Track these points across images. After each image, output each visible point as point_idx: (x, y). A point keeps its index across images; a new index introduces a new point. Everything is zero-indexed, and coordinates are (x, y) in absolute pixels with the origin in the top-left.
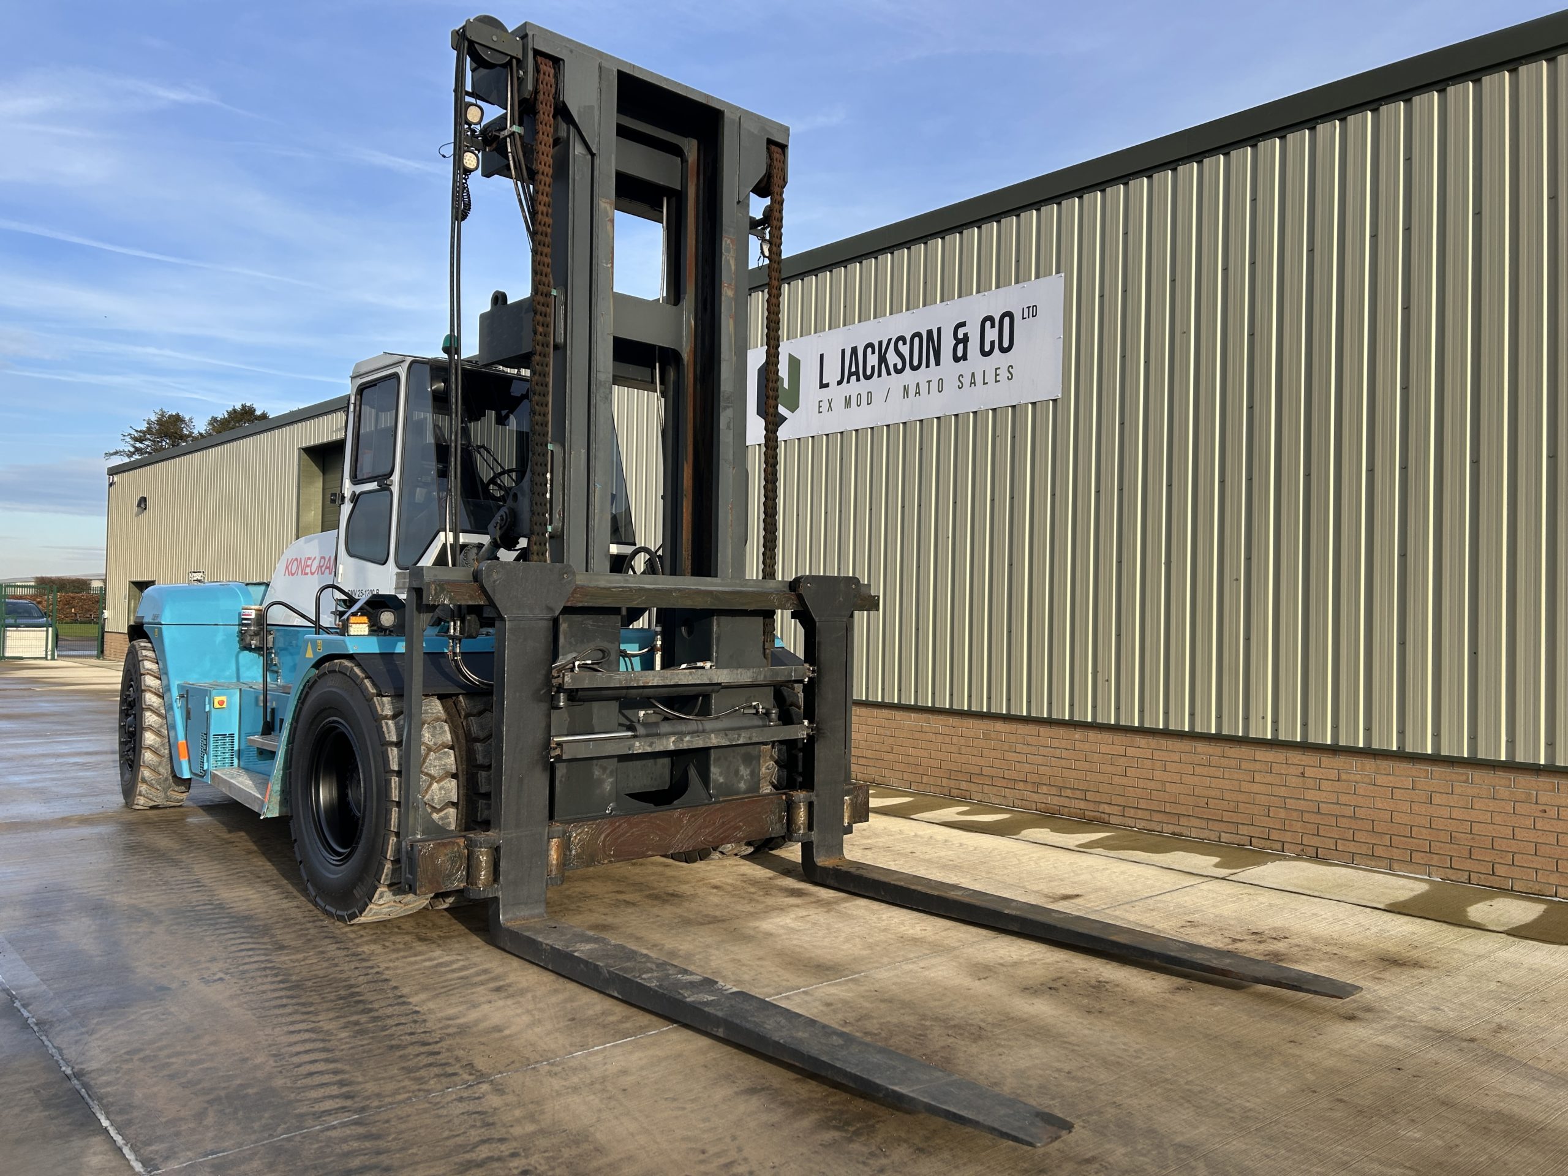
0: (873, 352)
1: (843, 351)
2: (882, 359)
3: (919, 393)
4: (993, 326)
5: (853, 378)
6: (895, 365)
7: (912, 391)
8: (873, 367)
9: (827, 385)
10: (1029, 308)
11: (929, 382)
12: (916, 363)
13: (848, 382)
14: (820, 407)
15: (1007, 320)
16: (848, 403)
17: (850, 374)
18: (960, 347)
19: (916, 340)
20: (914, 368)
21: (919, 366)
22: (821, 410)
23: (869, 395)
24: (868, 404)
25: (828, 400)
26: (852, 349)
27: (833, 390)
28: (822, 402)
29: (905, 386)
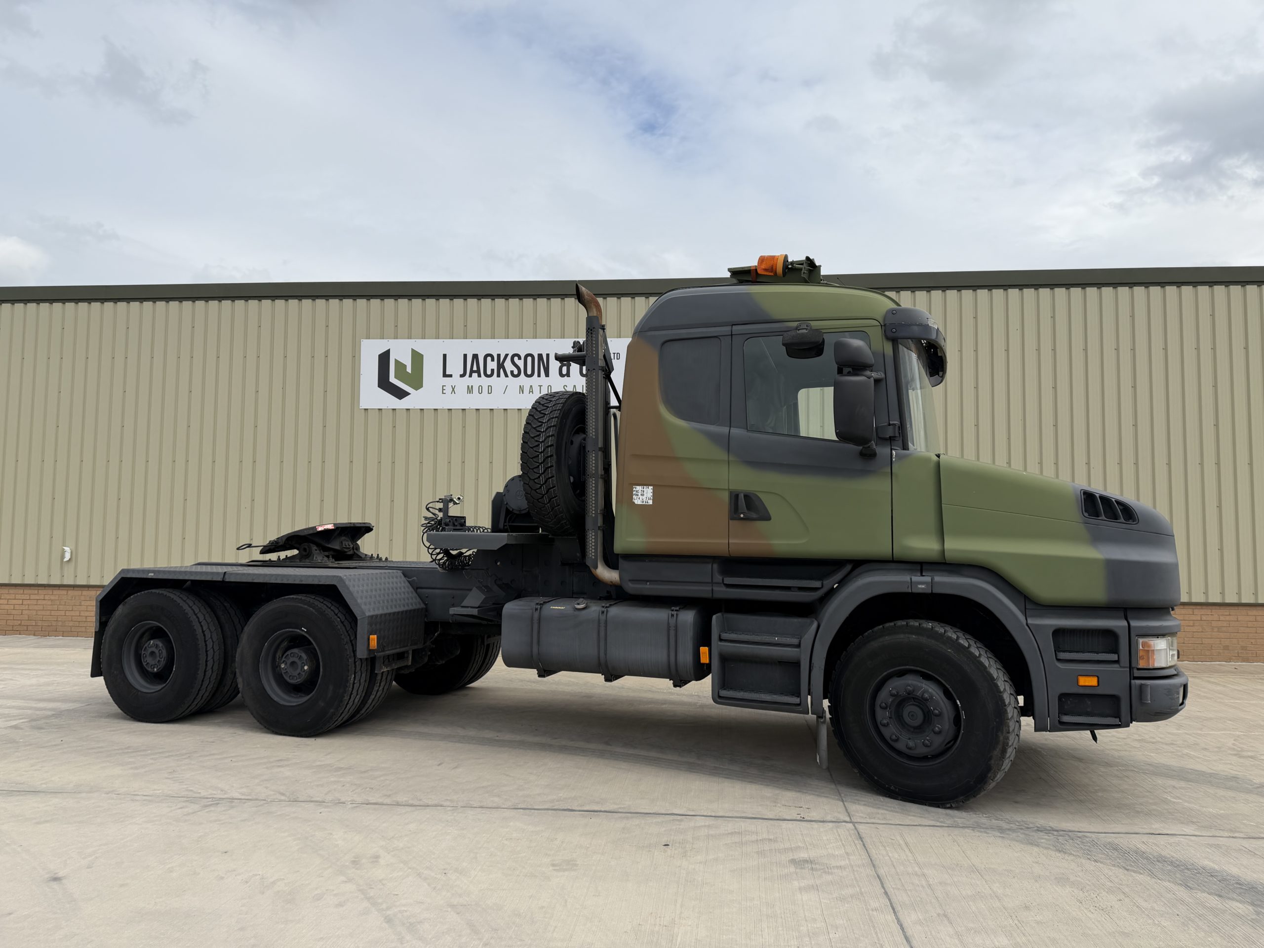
0: (493, 360)
1: (465, 356)
2: (501, 366)
3: (532, 392)
5: (475, 375)
6: (512, 372)
7: (526, 390)
8: (493, 370)
9: (451, 376)
10: (614, 354)
11: (540, 386)
12: (529, 372)
14: (443, 390)
16: (470, 390)
17: (472, 371)
18: (565, 368)
19: (529, 359)
20: (526, 375)
21: (532, 375)
22: (444, 392)
23: (490, 387)
24: (489, 393)
25: (452, 386)
26: (473, 355)
27: (456, 380)
28: (445, 386)
29: (520, 386)
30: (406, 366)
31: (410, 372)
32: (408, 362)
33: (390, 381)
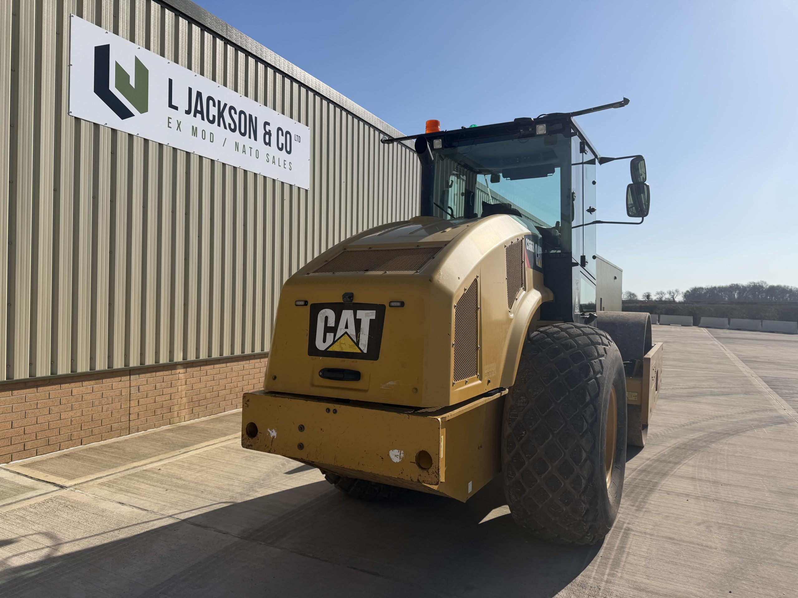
0: (214, 105)
1: (190, 89)
2: (221, 114)
3: (245, 152)
4: (282, 135)
5: (199, 116)
6: (230, 125)
7: (241, 148)
8: (214, 116)
9: (176, 108)
10: (297, 136)
11: (251, 148)
12: (243, 131)
13: (195, 116)
14: (169, 122)
15: (288, 135)
16: (194, 131)
17: (196, 111)
18: (267, 136)
19: (243, 116)
20: (242, 134)
21: (244, 134)
22: (170, 125)
23: (212, 135)
24: (211, 141)
25: (177, 121)
26: (198, 92)
27: (180, 115)
28: (171, 118)
29: (236, 142)
30: (128, 77)
31: (134, 86)
32: (130, 70)
33: (110, 89)
